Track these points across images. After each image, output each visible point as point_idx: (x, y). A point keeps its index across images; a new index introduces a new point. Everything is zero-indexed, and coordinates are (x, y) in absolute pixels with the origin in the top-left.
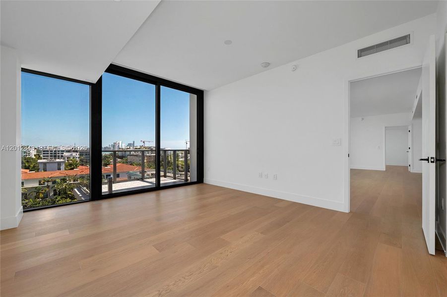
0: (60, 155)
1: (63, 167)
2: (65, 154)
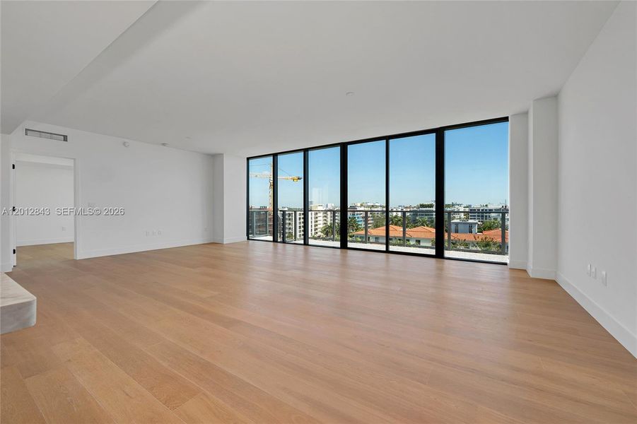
0: (488, 215)
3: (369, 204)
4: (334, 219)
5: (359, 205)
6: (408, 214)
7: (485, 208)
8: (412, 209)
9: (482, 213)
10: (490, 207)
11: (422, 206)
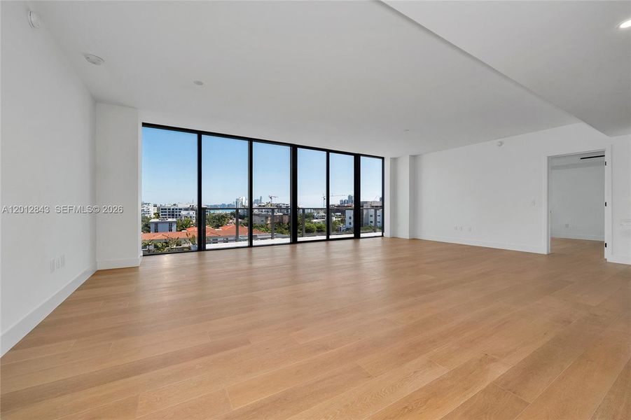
0: (178, 213)
1: (174, 228)
2: (183, 213)
7: (176, 207)
9: (173, 212)
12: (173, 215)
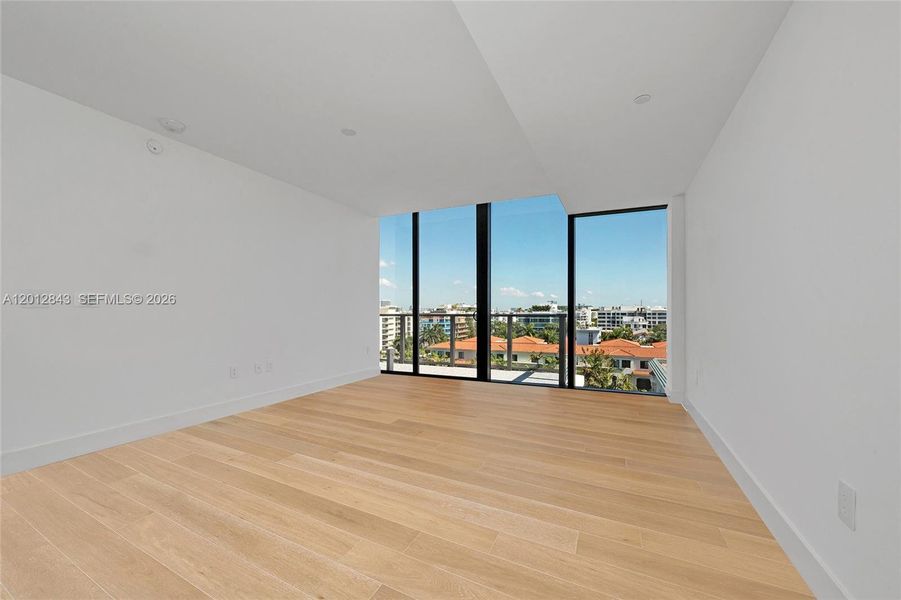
3: (464, 306)
4: (402, 328)
5: (450, 307)
6: (515, 319)
7: (617, 312)
8: (522, 313)
9: (614, 318)
10: (623, 310)
11: (536, 308)
12: (614, 322)
